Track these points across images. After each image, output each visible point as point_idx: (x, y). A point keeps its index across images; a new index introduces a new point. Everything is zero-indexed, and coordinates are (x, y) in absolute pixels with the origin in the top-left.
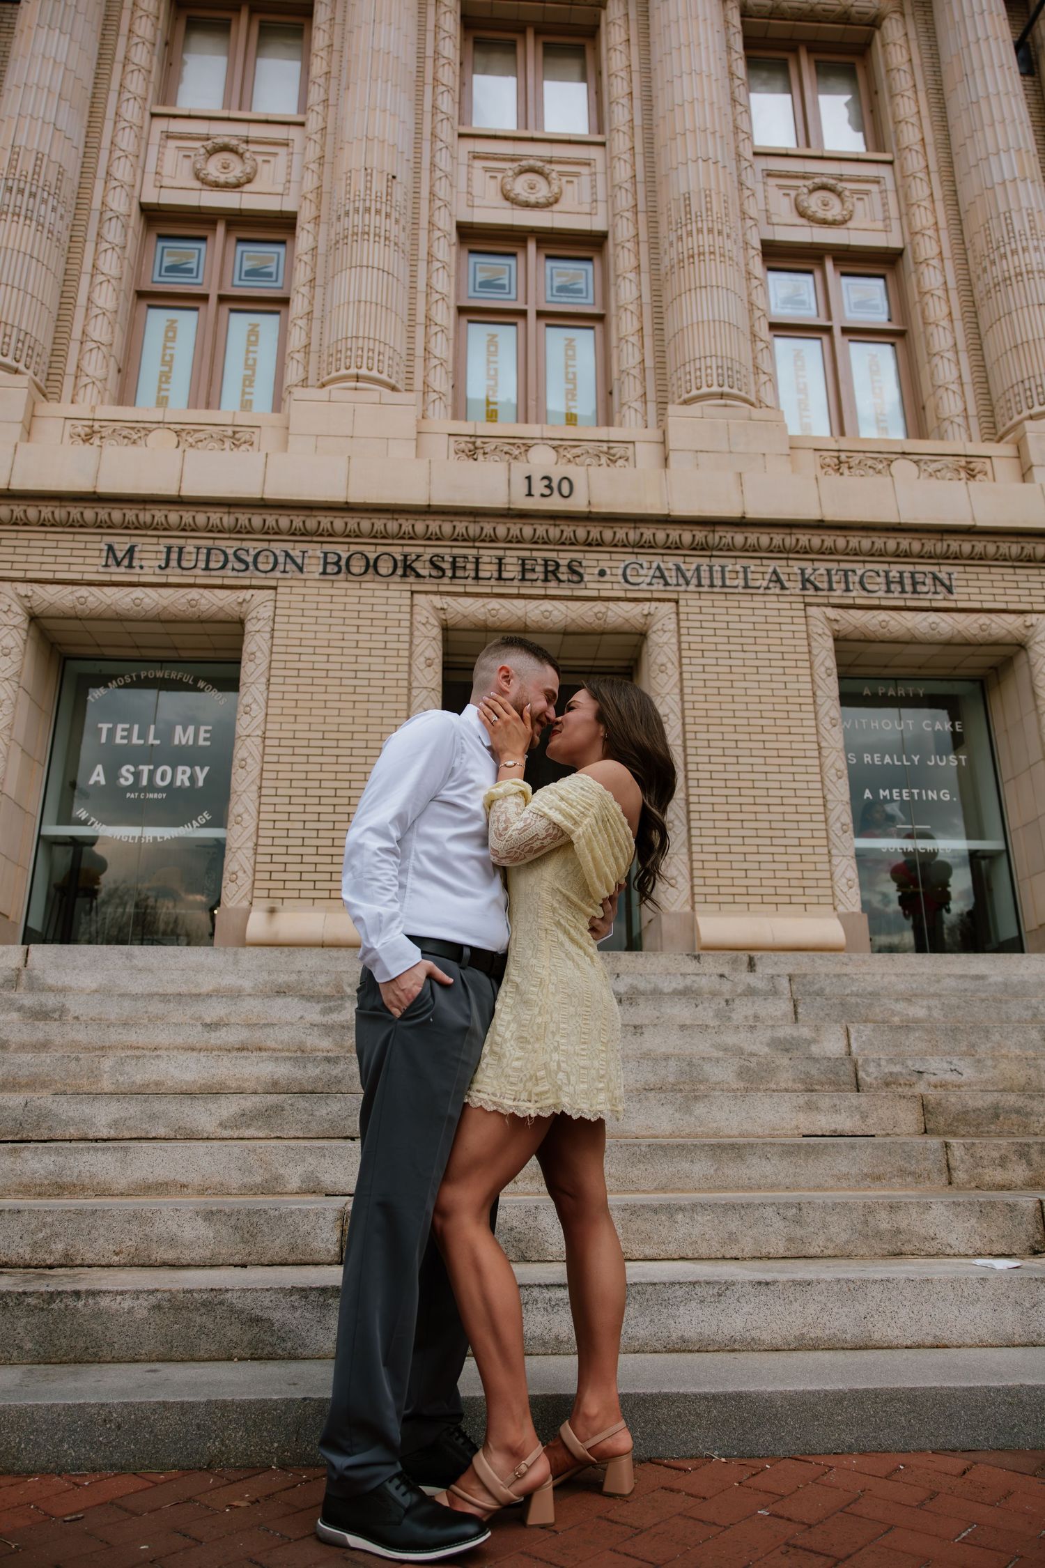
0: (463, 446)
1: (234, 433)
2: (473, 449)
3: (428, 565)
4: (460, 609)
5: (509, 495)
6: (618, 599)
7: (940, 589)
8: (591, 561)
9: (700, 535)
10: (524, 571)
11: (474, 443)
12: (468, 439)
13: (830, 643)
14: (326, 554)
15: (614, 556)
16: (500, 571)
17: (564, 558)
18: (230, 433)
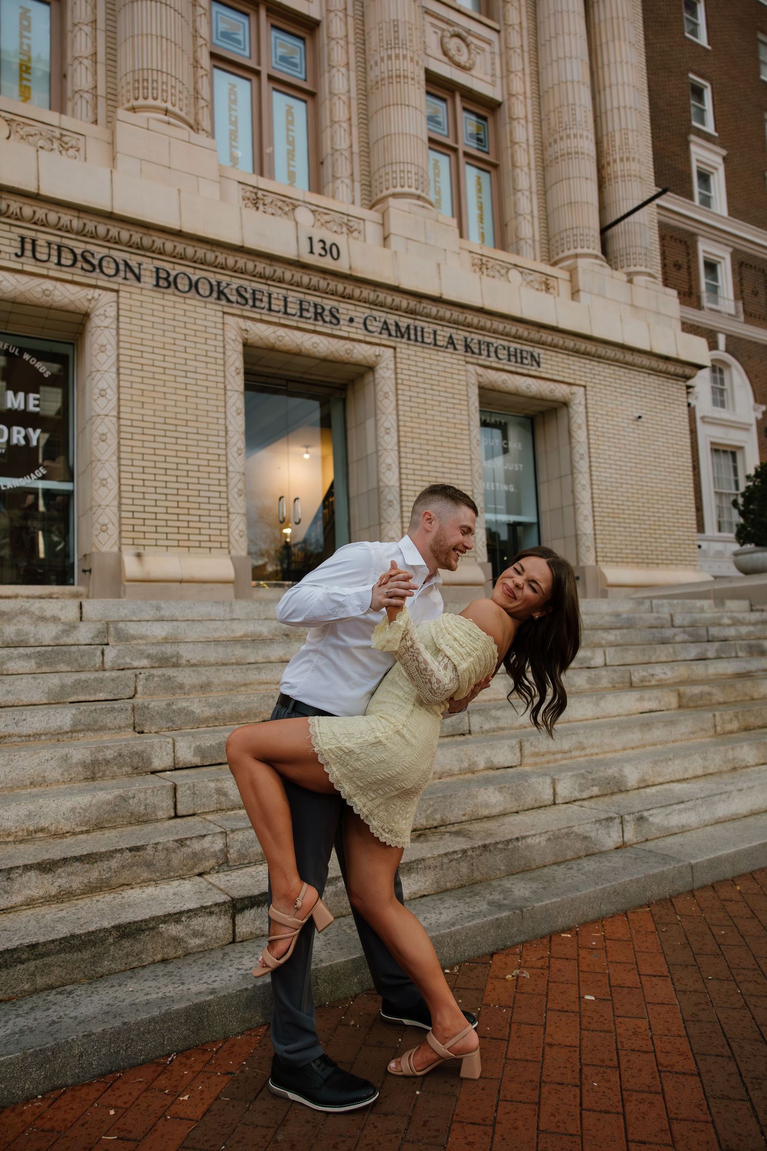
0: (248, 194)
1: (62, 135)
2: (256, 199)
3: (234, 292)
4: (258, 332)
5: (298, 249)
6: (360, 341)
7: (534, 363)
8: (346, 310)
9: (413, 303)
10: (301, 310)
11: (256, 194)
12: (251, 189)
13: (476, 391)
14: (158, 269)
15: (358, 309)
16: (286, 306)
17: (328, 304)
18: (57, 135)
